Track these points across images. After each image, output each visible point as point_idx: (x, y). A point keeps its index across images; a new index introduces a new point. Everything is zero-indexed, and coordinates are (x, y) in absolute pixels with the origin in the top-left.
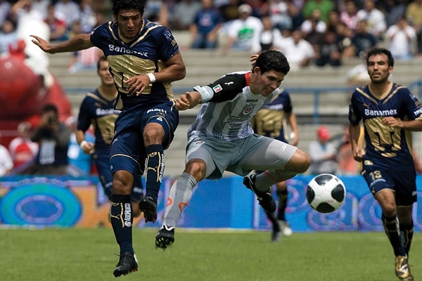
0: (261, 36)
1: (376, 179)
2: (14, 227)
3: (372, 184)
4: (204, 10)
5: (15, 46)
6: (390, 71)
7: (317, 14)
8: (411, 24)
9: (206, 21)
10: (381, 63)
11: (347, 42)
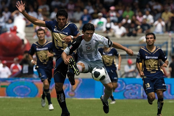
0: (106, 25)
1: (148, 88)
2: (12, 97)
3: (146, 89)
4: (85, 15)
5: (13, 29)
6: (155, 41)
7: (128, 16)
8: (163, 20)
9: (85, 19)
10: (151, 38)
11: (139, 27)
